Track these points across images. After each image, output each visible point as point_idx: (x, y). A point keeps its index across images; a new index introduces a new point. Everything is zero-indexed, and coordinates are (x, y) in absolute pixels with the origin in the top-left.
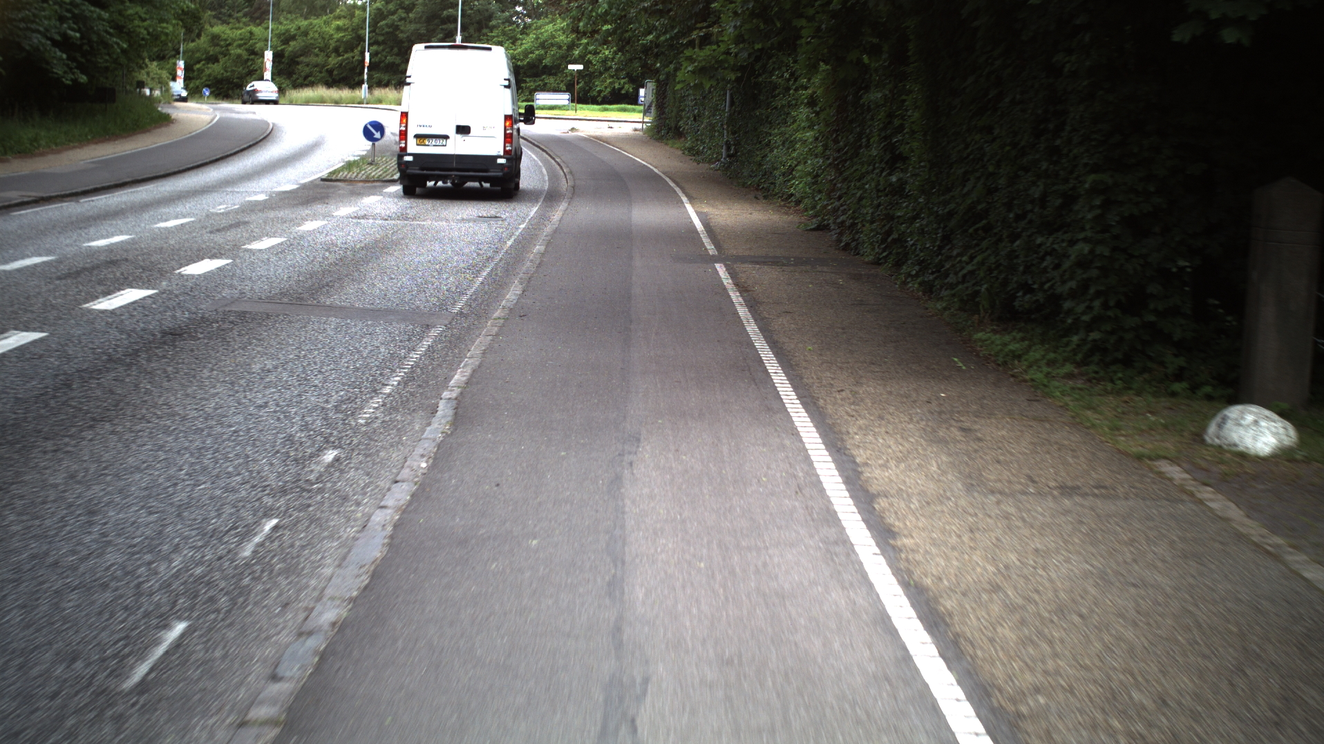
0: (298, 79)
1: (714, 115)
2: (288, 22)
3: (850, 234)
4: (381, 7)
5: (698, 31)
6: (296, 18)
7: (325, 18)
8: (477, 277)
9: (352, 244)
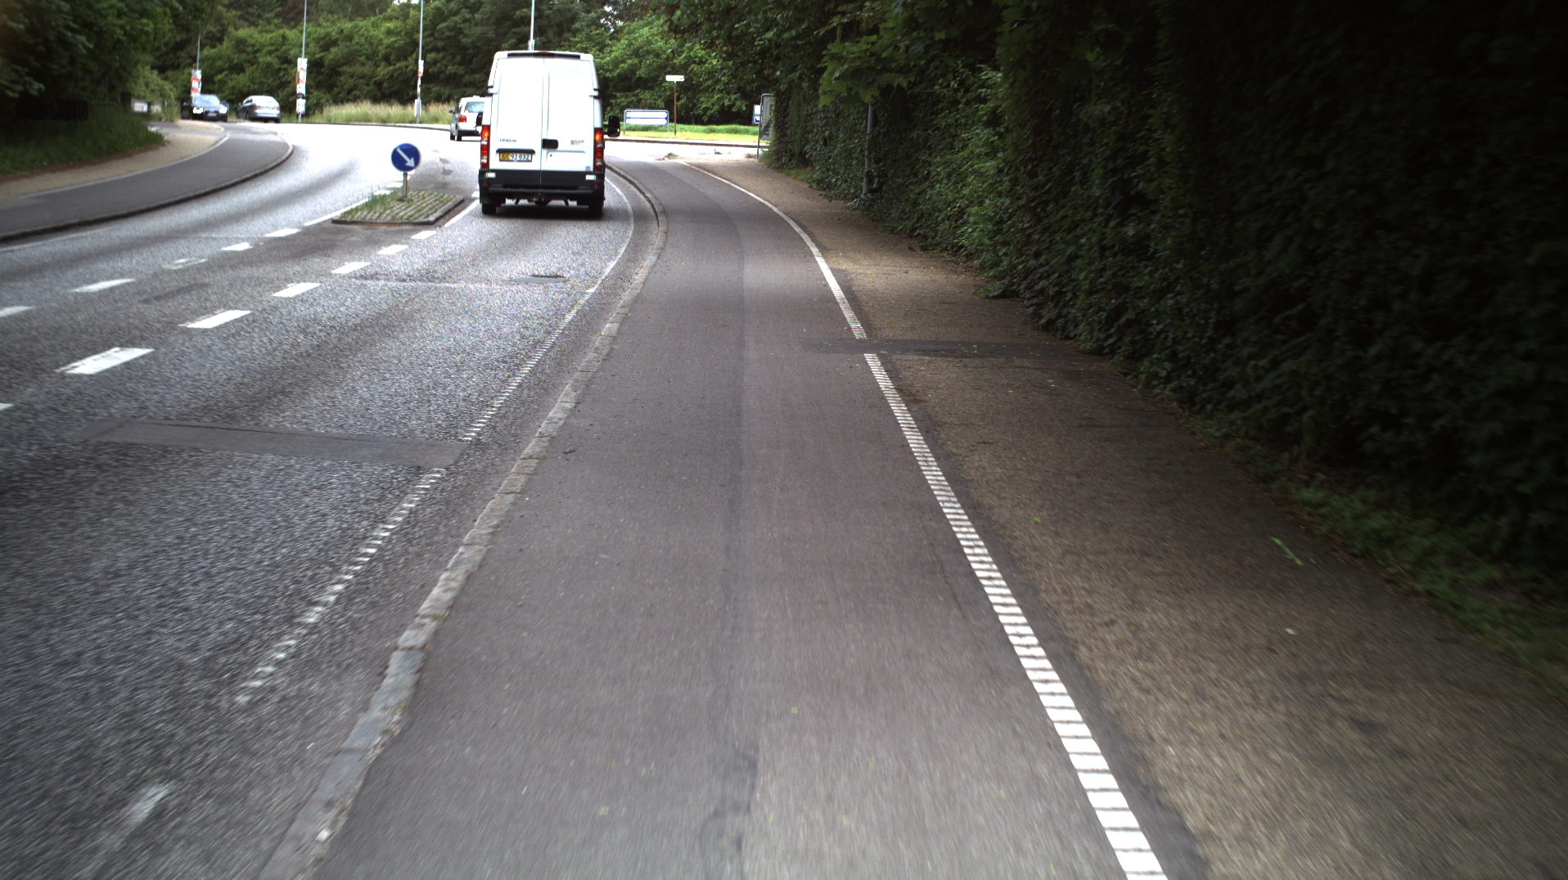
0: (340, 93)
1: (850, 139)
2: (329, 24)
3: (1055, 306)
4: (440, 6)
5: (839, 16)
6: (339, 18)
7: (373, 19)
8: (514, 375)
9: (343, 320)
